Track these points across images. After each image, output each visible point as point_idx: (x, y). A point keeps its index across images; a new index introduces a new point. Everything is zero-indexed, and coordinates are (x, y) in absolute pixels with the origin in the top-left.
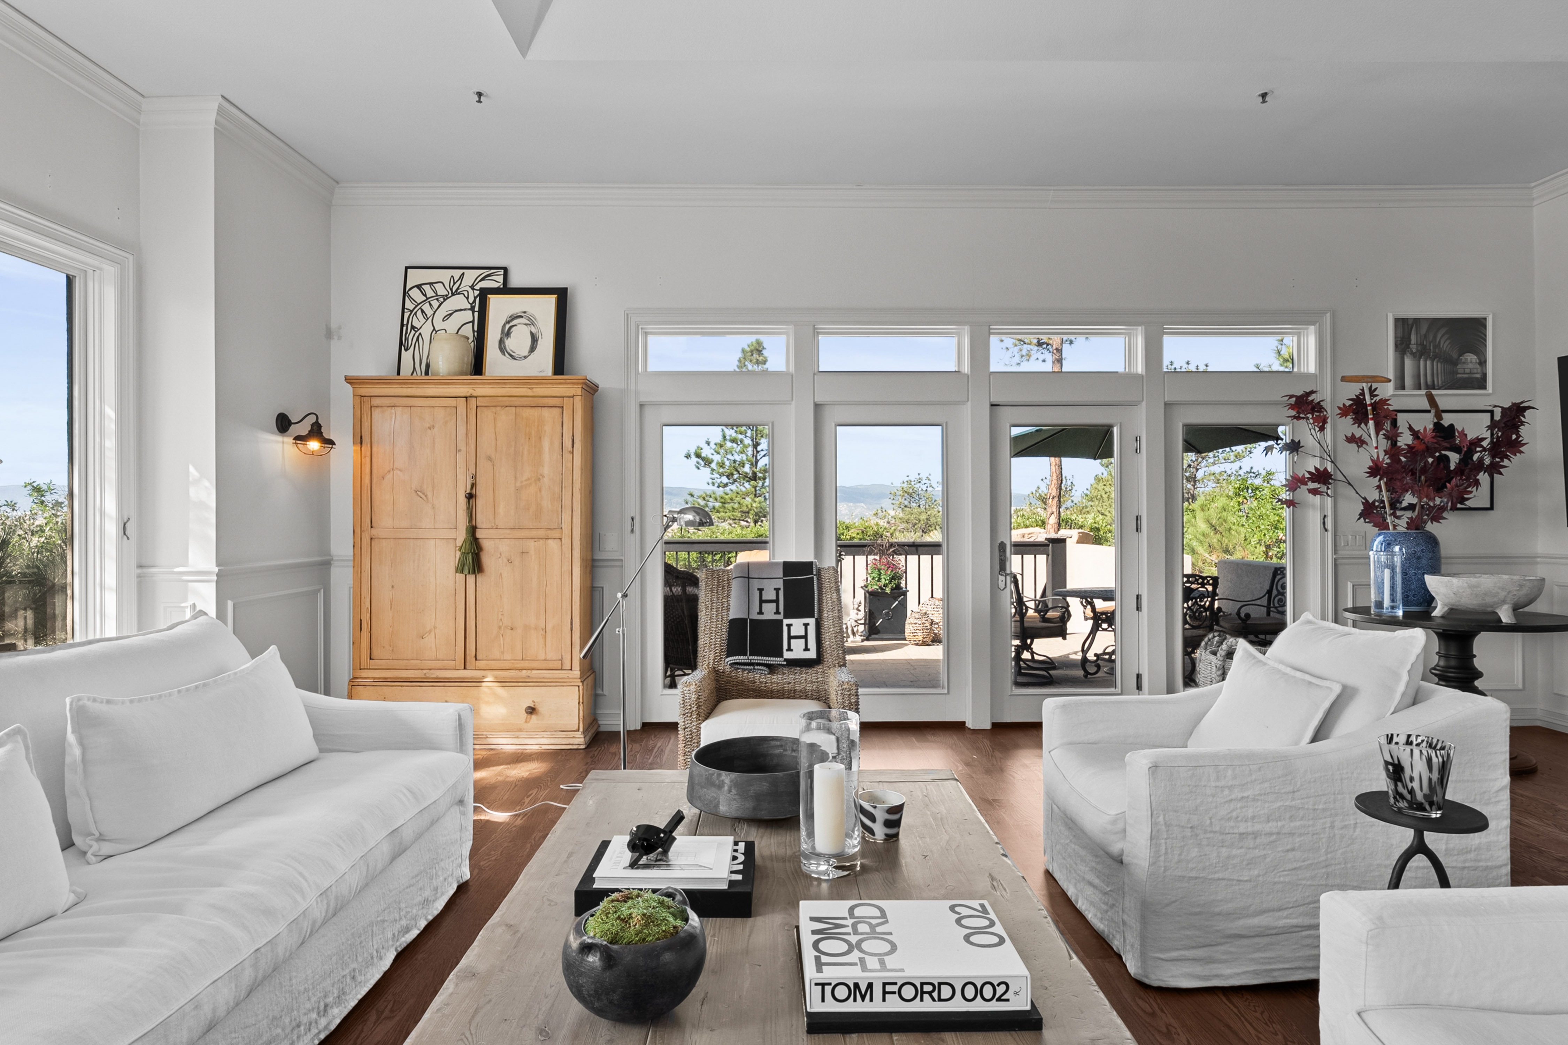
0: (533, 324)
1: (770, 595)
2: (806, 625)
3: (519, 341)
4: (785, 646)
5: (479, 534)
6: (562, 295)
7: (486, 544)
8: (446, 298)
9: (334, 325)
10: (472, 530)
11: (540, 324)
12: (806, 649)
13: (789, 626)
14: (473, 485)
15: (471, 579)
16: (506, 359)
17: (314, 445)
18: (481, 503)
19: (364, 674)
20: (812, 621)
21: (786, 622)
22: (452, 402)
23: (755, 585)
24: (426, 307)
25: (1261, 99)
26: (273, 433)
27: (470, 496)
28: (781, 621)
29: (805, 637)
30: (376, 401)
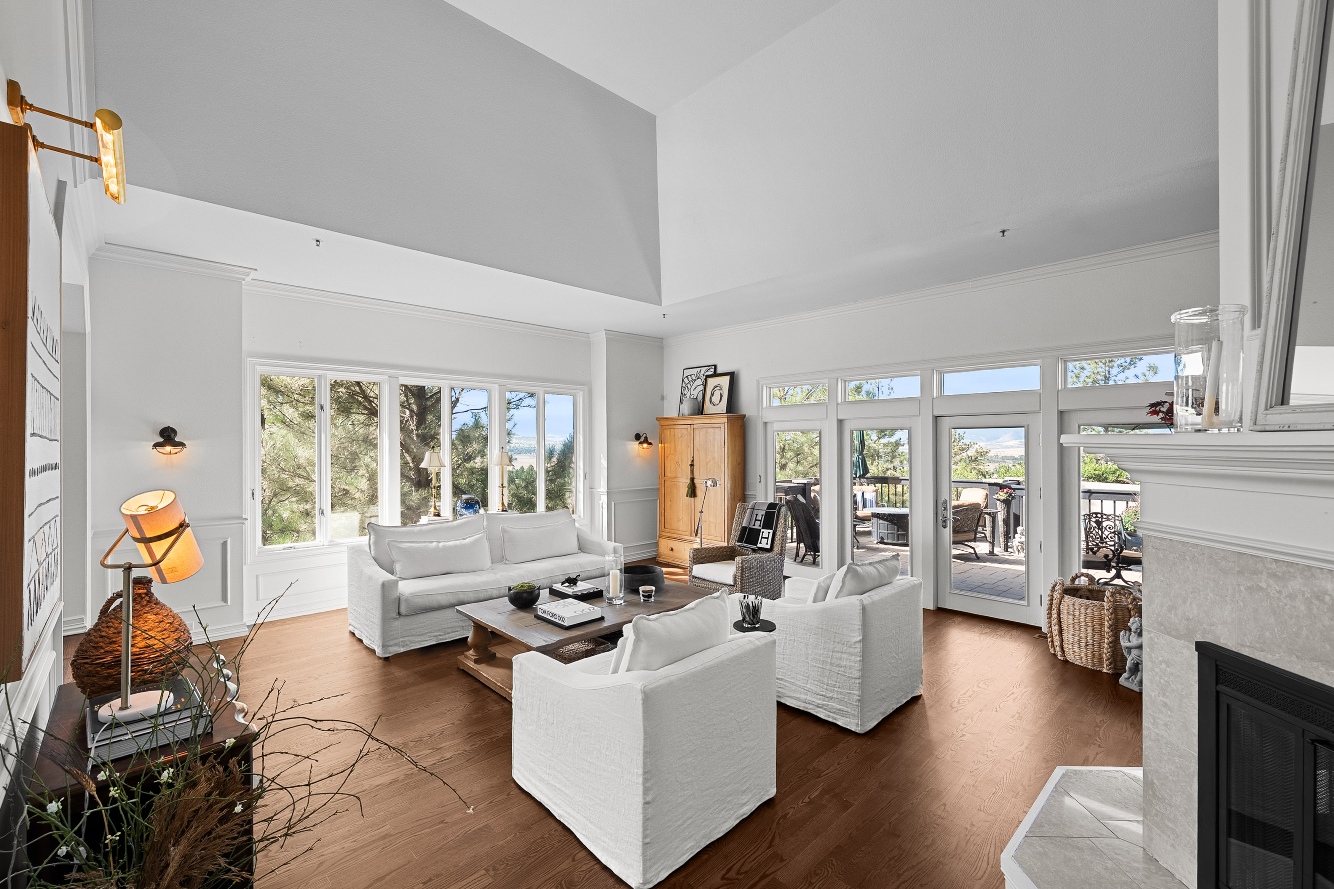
0: (721, 389)
1: (759, 518)
2: (769, 533)
3: (716, 399)
4: (759, 541)
5: (696, 481)
6: (733, 376)
7: (697, 485)
8: (695, 380)
9: (665, 395)
10: (692, 480)
11: (723, 389)
12: (767, 544)
13: (763, 532)
14: (693, 461)
15: (693, 499)
16: (711, 406)
17: (645, 445)
18: (695, 468)
19: (663, 534)
20: (771, 531)
21: (762, 530)
22: (686, 427)
23: (756, 512)
24: (689, 385)
25: (1001, 234)
26: (633, 441)
27: (692, 465)
28: (760, 530)
29: (768, 538)
30: (666, 427)
